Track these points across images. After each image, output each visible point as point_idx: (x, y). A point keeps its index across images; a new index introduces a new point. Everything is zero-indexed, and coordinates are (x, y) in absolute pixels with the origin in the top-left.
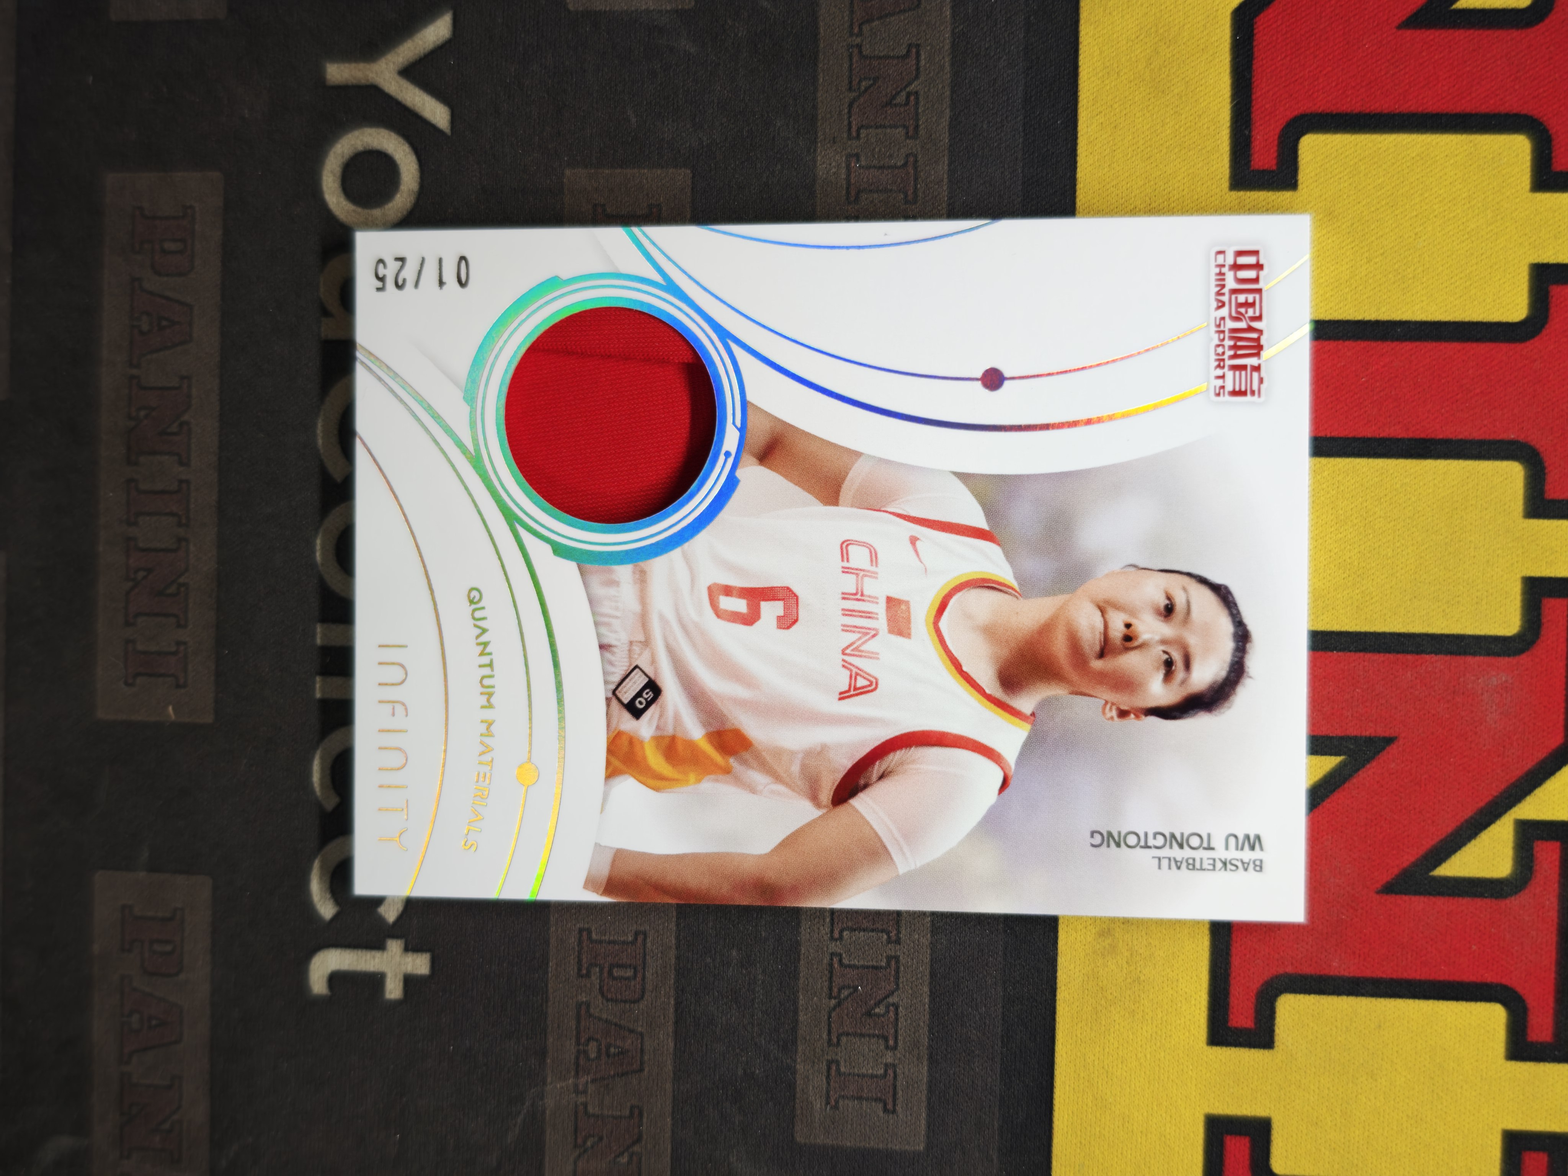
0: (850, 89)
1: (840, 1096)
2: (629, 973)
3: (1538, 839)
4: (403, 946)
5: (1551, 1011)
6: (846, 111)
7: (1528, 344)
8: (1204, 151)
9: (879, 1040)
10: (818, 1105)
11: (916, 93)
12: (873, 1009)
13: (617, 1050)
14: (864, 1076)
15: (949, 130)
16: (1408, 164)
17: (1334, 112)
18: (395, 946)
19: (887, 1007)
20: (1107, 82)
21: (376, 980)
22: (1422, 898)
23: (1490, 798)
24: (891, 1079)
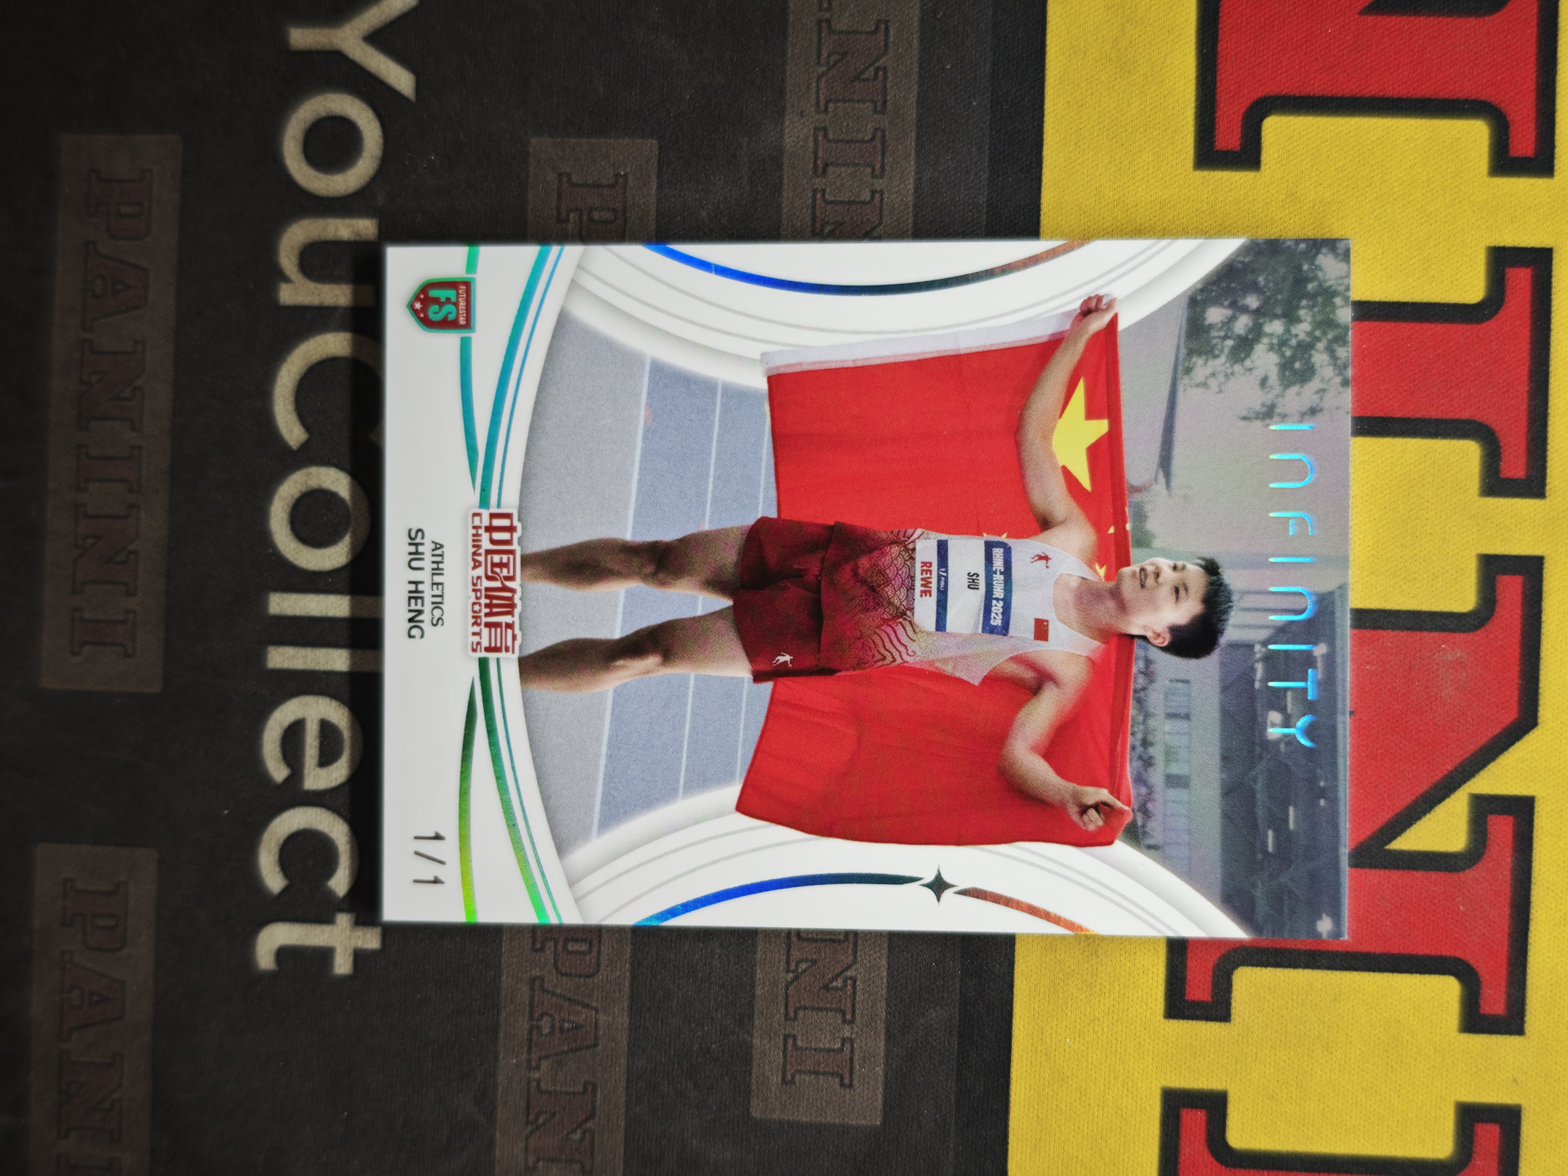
0: (819, 63)
1: (797, 1071)
2: (584, 947)
3: (1491, 814)
4: (353, 920)
5: (1504, 984)
6: (814, 84)
7: (1484, 325)
8: (1169, 131)
9: (836, 1013)
10: (776, 1079)
11: (885, 69)
12: (831, 982)
13: (571, 1025)
14: (821, 1050)
15: (917, 106)
16: (1369, 147)
17: (1298, 95)
18: (343, 920)
19: (845, 981)
20: (1074, 61)
21: (325, 955)
22: (1377, 870)
23: (1446, 773)
24: (848, 1052)
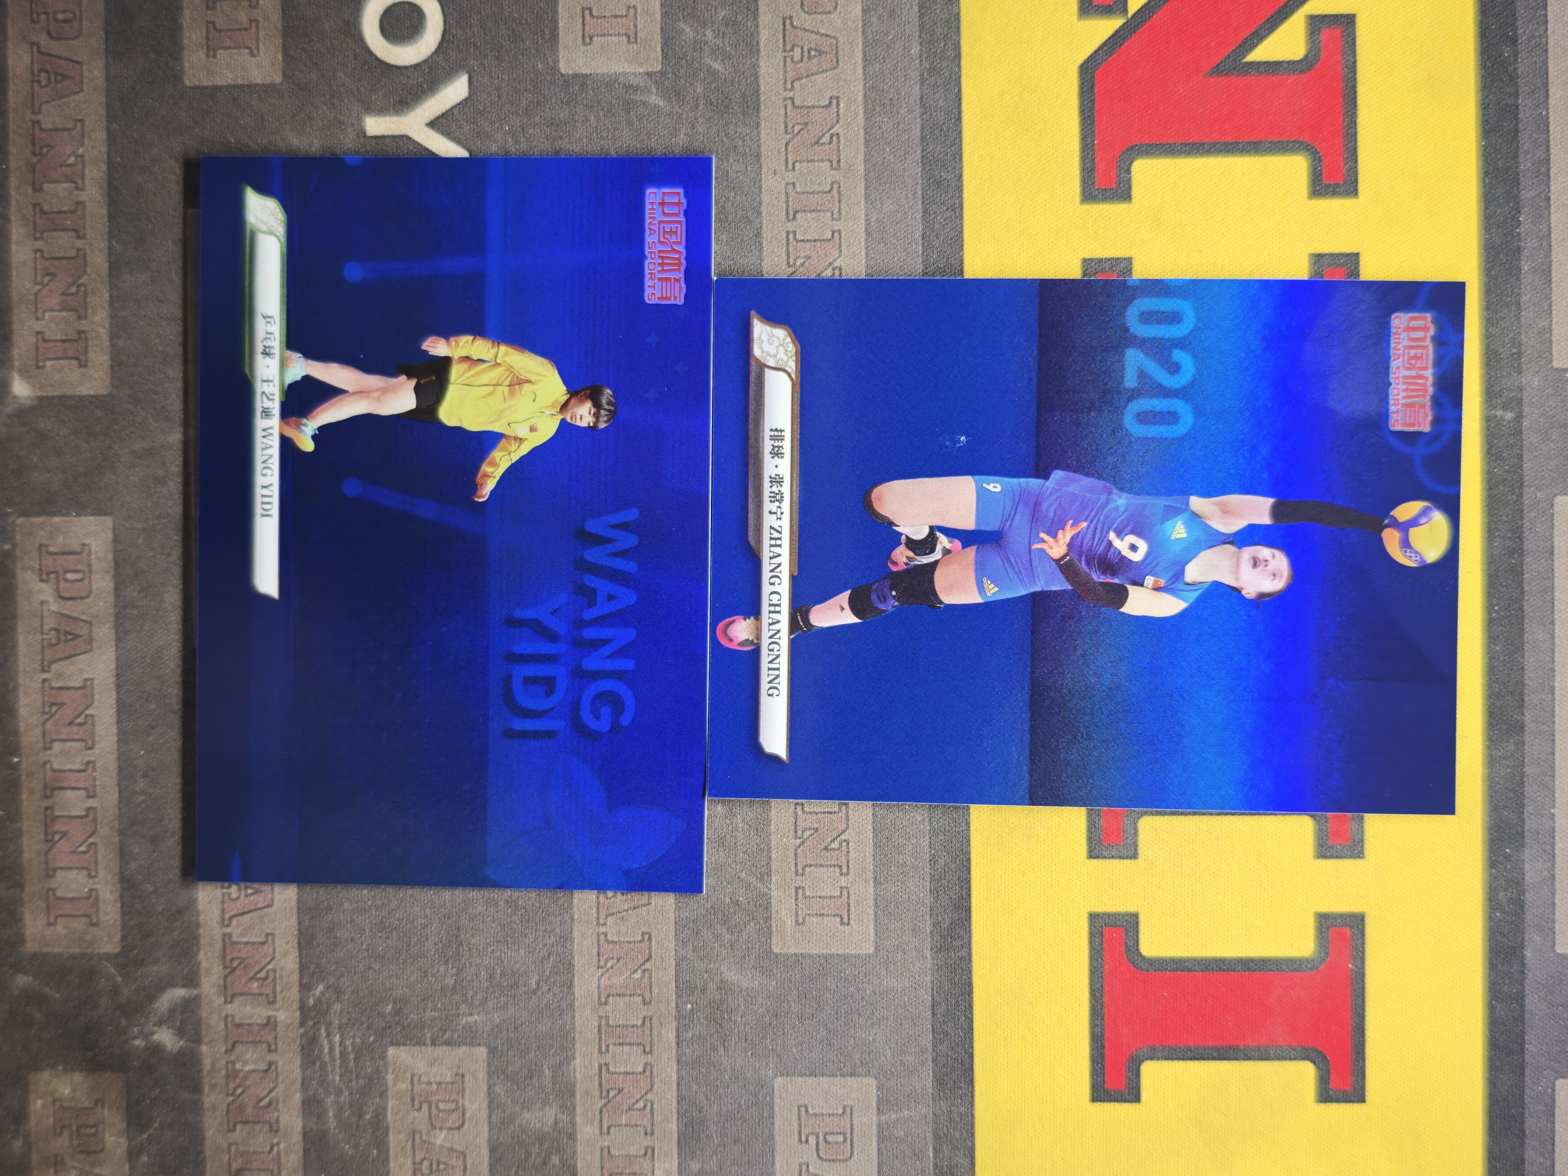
0: (786, 132)
1: (806, 915)
6: (784, 149)
8: (1060, 175)
9: (835, 868)
10: (789, 922)
11: (838, 134)
12: (830, 845)
14: (824, 897)
15: (864, 162)
16: (1215, 181)
17: (1158, 142)
19: (840, 843)
20: (985, 123)
24: (846, 898)
